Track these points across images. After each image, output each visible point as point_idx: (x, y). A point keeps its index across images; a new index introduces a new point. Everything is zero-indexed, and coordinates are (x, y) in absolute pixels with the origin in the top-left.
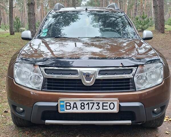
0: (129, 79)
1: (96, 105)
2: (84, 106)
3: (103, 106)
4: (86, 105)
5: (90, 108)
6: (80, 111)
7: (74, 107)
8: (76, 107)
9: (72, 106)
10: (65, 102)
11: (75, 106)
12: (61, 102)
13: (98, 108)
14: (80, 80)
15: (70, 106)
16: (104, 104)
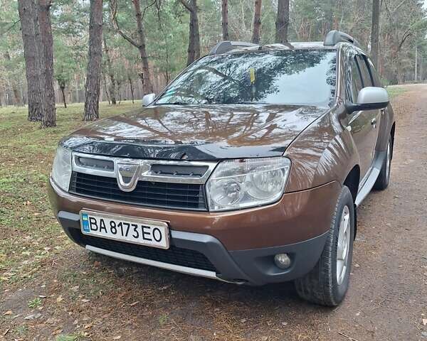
0: (197, 186)
1: (132, 228)
2: (115, 227)
3: (144, 233)
4: (118, 226)
5: (125, 234)
6: (109, 235)
7: (101, 228)
8: (105, 228)
9: (98, 224)
10: (89, 216)
11: (103, 226)
12: (83, 215)
13: (136, 235)
14: (115, 180)
15: (95, 224)
16: (145, 230)
